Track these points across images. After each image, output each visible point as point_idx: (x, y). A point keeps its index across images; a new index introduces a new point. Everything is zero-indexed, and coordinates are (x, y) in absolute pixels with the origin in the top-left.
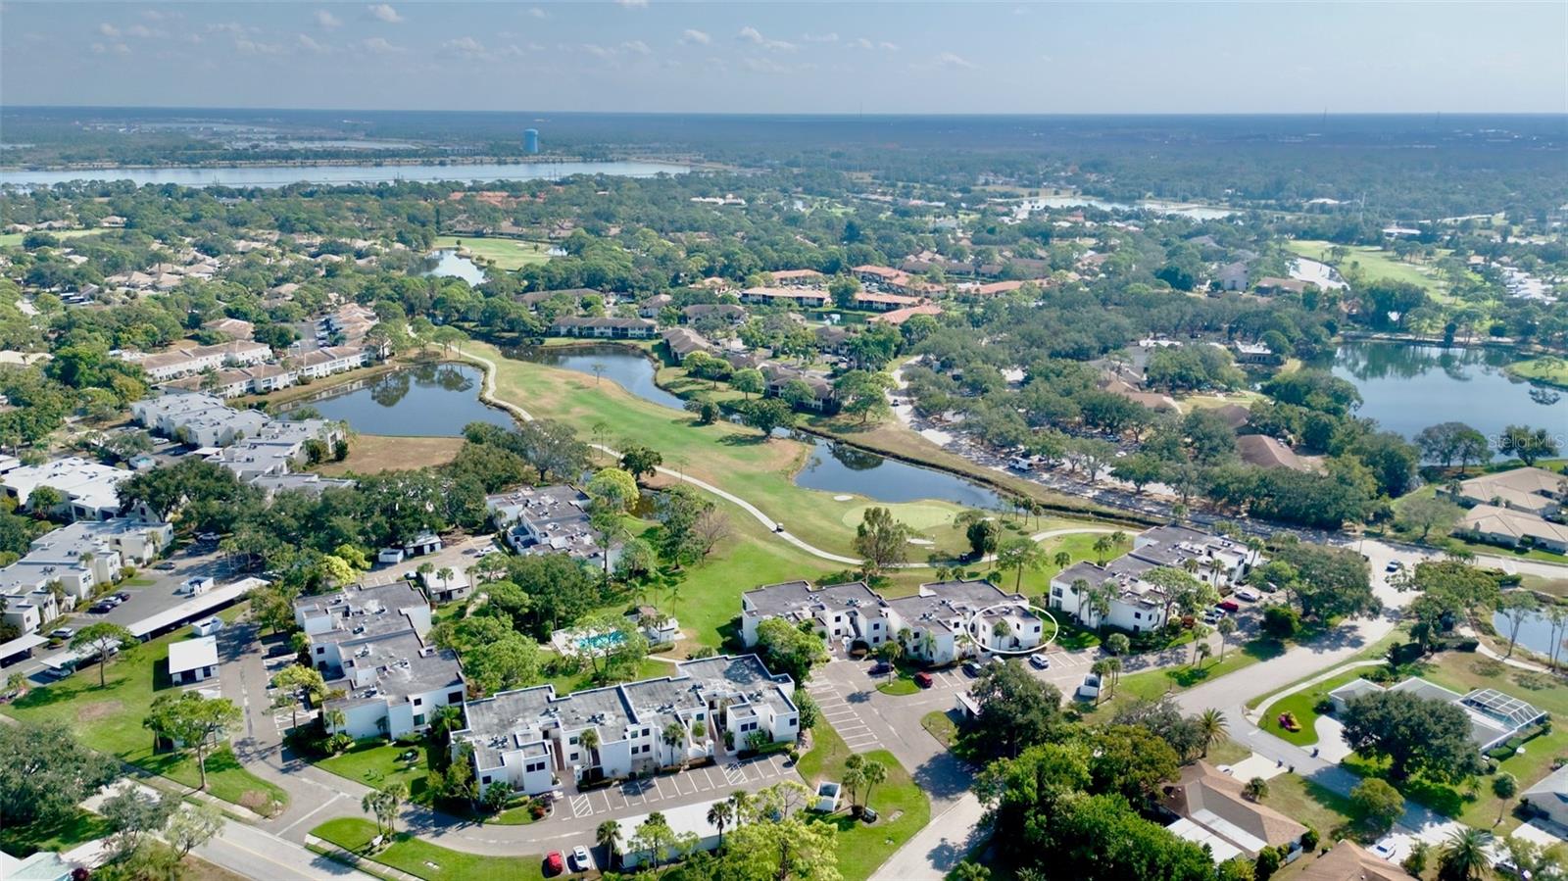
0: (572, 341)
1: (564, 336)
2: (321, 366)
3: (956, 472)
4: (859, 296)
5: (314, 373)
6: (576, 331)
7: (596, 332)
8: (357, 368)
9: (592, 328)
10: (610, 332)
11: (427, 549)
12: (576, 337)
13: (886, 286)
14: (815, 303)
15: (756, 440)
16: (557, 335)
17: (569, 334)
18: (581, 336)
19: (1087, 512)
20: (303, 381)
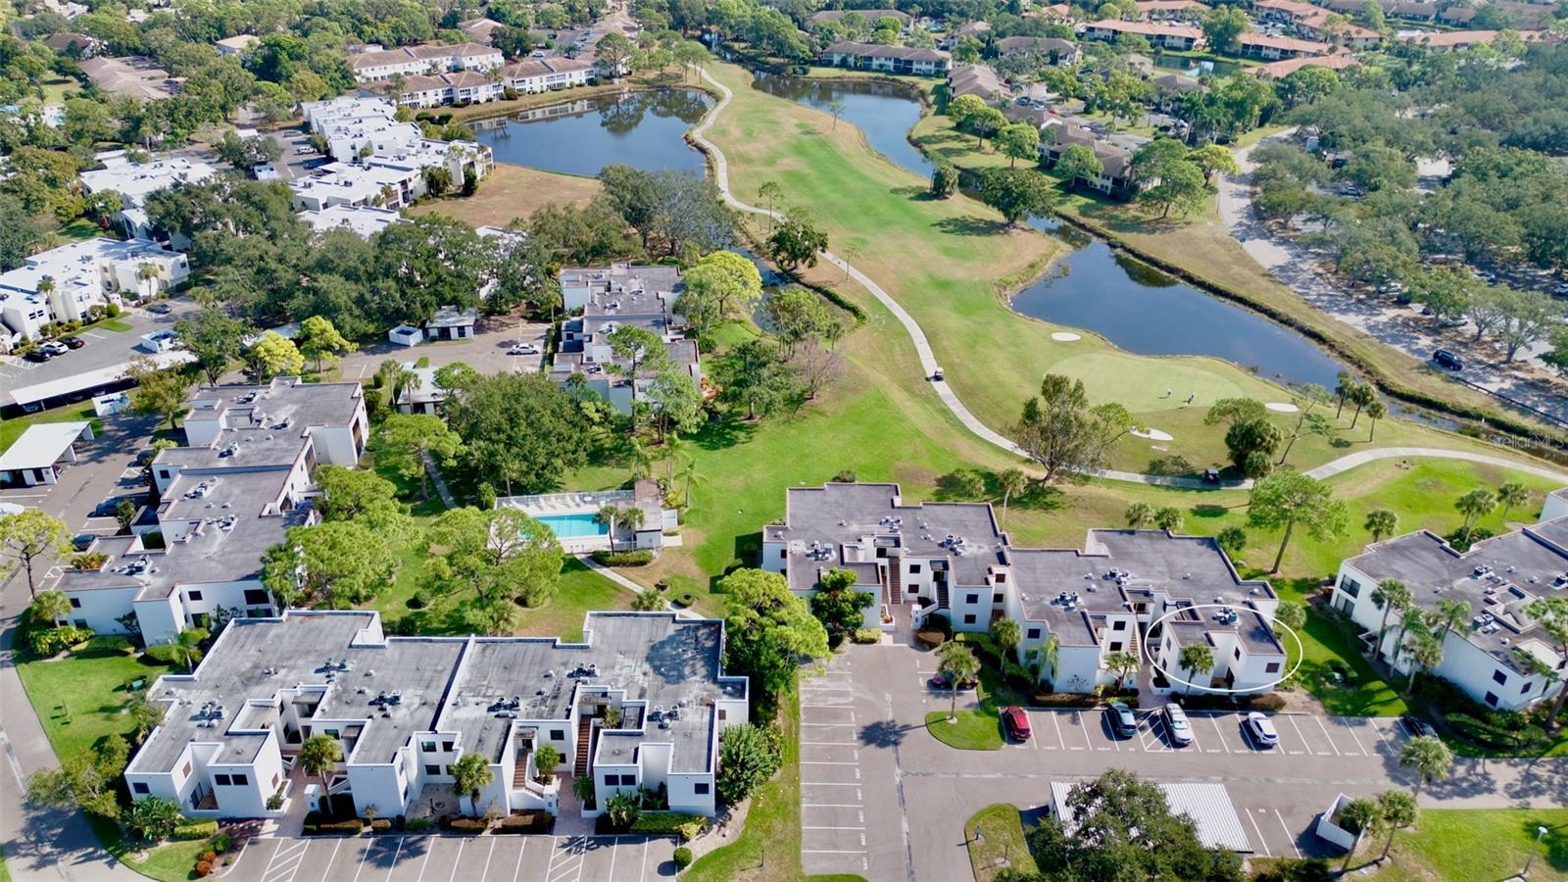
0: (843, 72)
1: (837, 66)
2: (536, 79)
3: (1272, 315)
4: (1244, 38)
5: (527, 87)
6: (851, 60)
7: (875, 63)
8: (581, 85)
9: (870, 58)
10: (891, 64)
11: (454, 333)
12: (849, 68)
13: (1294, 28)
14: (1182, 44)
15: (991, 228)
16: (829, 64)
17: (844, 64)
18: (856, 68)
19: (1479, 418)
20: (509, 96)
